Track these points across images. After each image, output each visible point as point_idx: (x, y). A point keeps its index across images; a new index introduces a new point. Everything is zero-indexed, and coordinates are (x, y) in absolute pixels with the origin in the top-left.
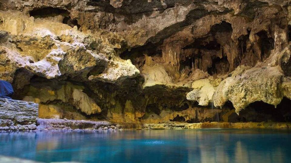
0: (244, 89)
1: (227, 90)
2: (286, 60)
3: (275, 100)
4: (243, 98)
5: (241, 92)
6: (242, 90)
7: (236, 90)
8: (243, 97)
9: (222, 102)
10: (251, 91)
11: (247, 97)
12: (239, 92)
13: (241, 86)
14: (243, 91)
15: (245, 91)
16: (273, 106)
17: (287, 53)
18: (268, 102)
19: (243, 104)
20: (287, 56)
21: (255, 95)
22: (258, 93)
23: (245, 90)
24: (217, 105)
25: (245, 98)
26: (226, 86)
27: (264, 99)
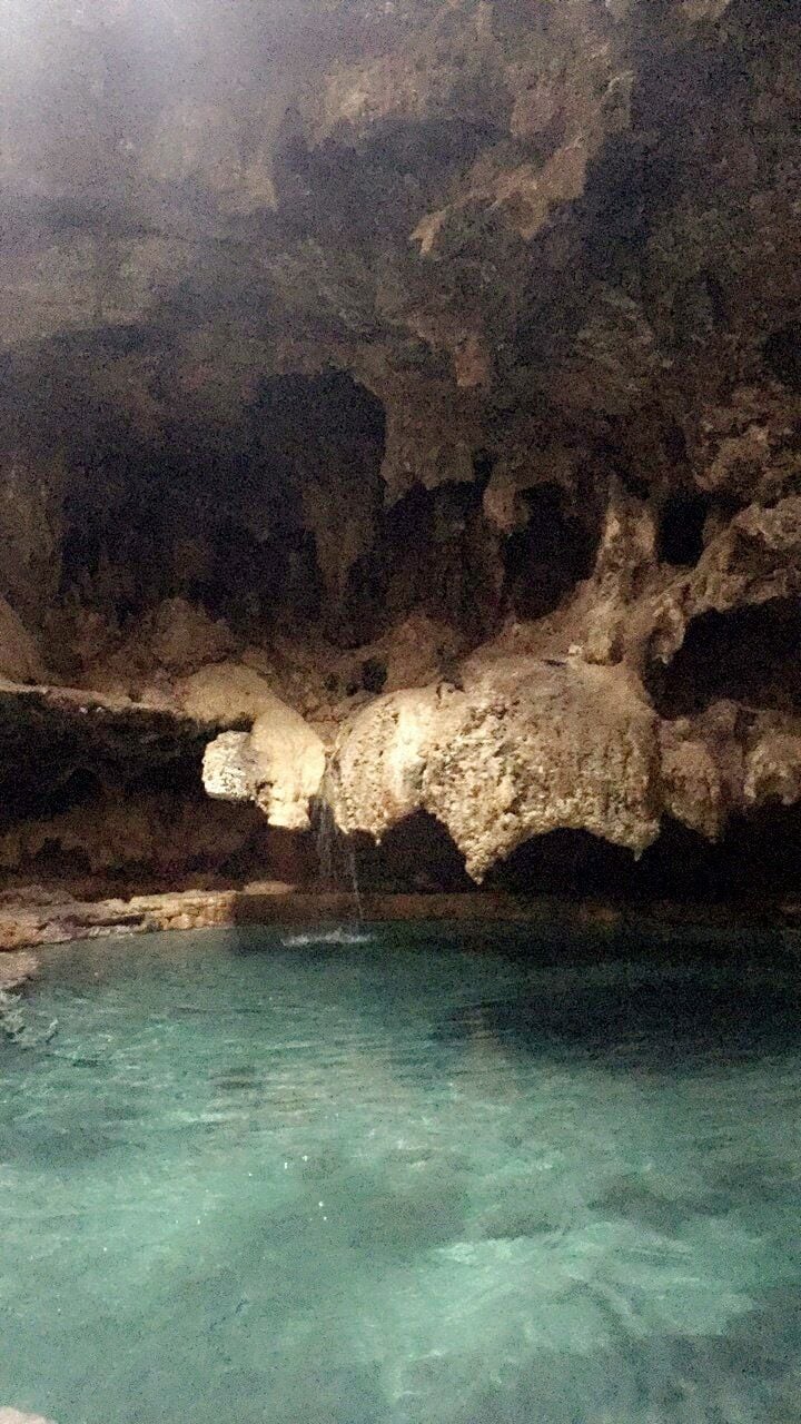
0: (509, 770)
1: (418, 760)
2: (665, 650)
3: (641, 827)
4: (506, 811)
5: (499, 782)
6: (503, 773)
7: (474, 770)
8: (506, 806)
9: (386, 814)
10: (542, 781)
11: (523, 807)
12: (490, 783)
13: (497, 755)
14: (507, 780)
15: (514, 782)
16: (629, 851)
17: (670, 623)
18: (614, 838)
19: (505, 837)
20: (669, 635)
21: (560, 802)
22: (573, 796)
23: (517, 775)
24: (353, 826)
25: (516, 813)
26: (406, 737)
27: (593, 822)
